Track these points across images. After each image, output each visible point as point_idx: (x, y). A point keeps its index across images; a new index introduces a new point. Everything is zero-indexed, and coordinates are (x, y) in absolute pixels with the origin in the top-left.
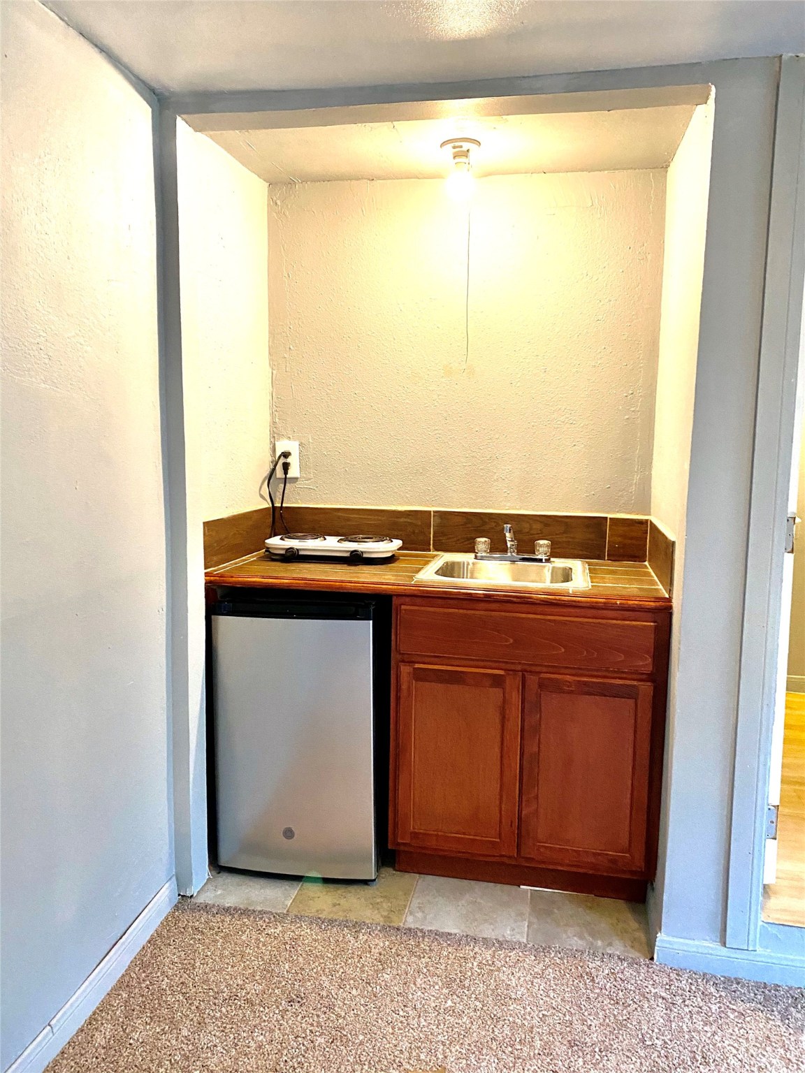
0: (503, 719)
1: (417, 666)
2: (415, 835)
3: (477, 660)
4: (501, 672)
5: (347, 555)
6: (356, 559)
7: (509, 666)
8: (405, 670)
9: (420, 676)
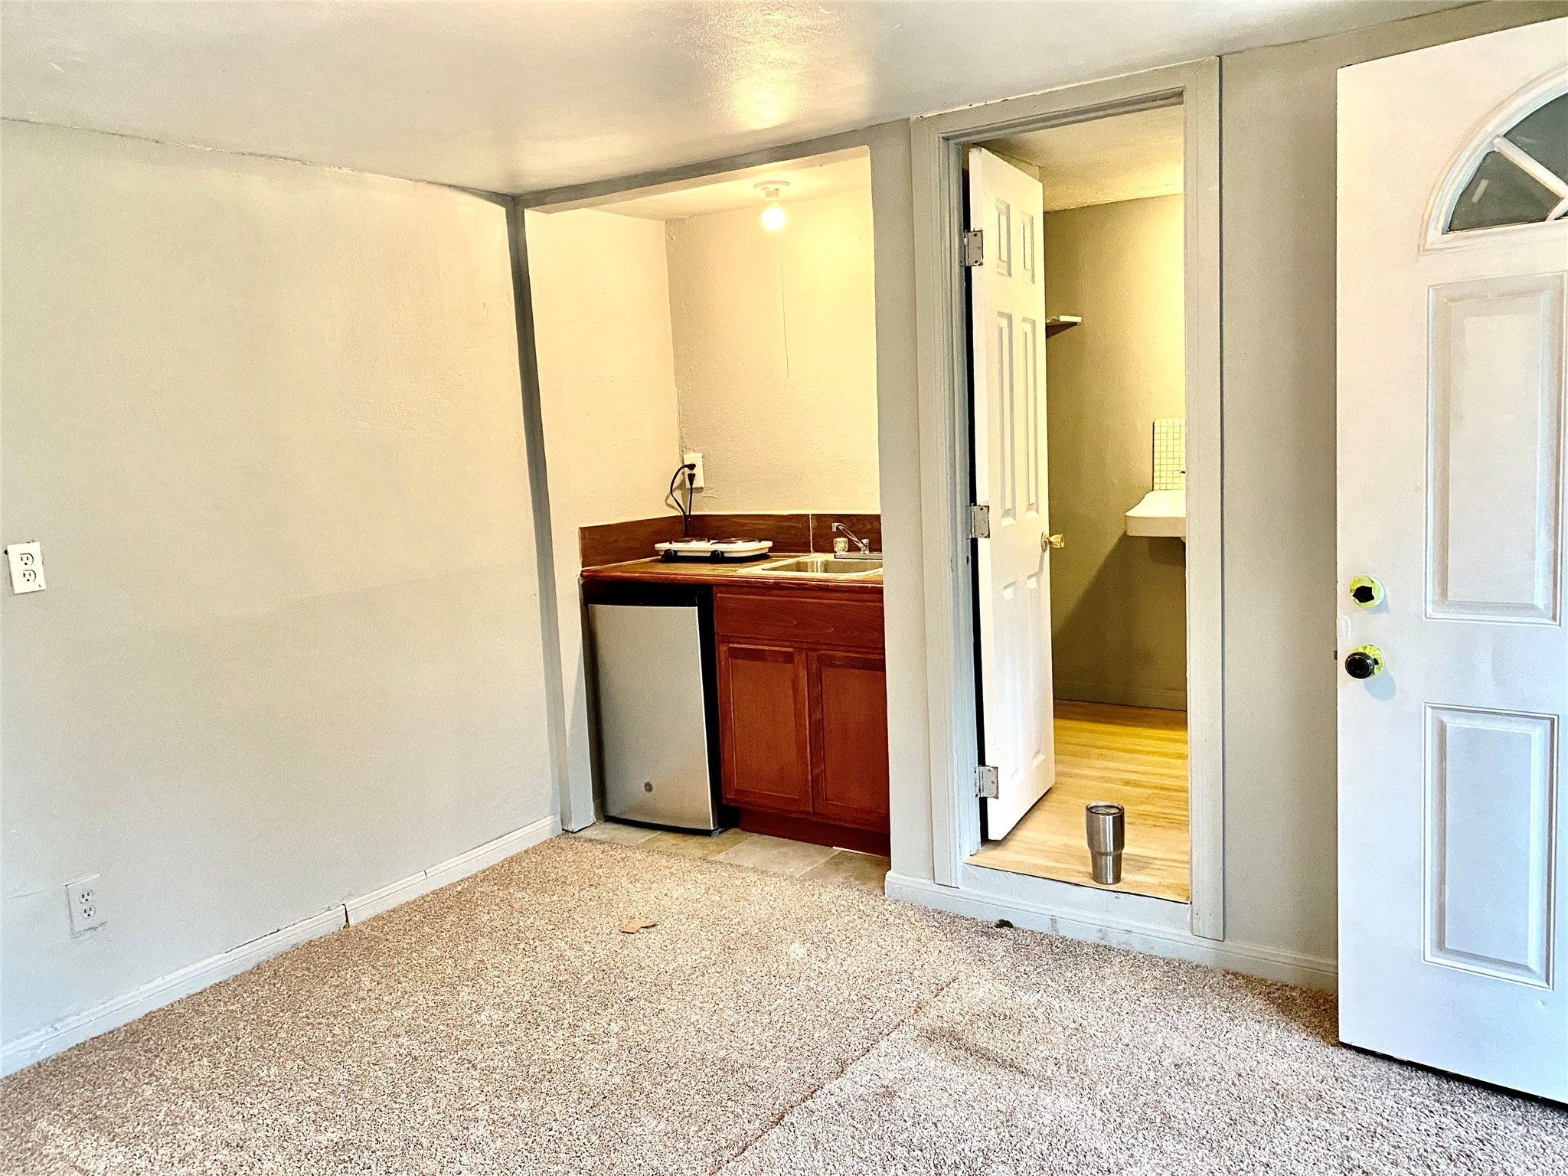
0: (795, 690)
1: (731, 645)
2: (738, 792)
3: (770, 640)
4: (791, 650)
5: (709, 554)
6: (716, 558)
7: (797, 645)
8: (723, 648)
9: (735, 654)
